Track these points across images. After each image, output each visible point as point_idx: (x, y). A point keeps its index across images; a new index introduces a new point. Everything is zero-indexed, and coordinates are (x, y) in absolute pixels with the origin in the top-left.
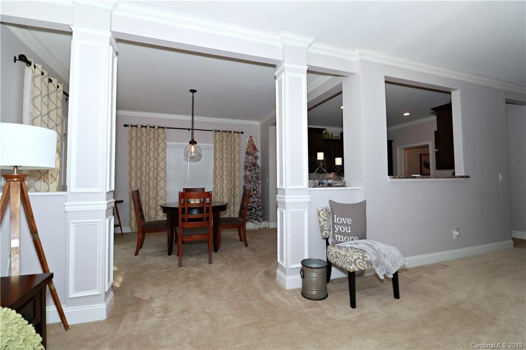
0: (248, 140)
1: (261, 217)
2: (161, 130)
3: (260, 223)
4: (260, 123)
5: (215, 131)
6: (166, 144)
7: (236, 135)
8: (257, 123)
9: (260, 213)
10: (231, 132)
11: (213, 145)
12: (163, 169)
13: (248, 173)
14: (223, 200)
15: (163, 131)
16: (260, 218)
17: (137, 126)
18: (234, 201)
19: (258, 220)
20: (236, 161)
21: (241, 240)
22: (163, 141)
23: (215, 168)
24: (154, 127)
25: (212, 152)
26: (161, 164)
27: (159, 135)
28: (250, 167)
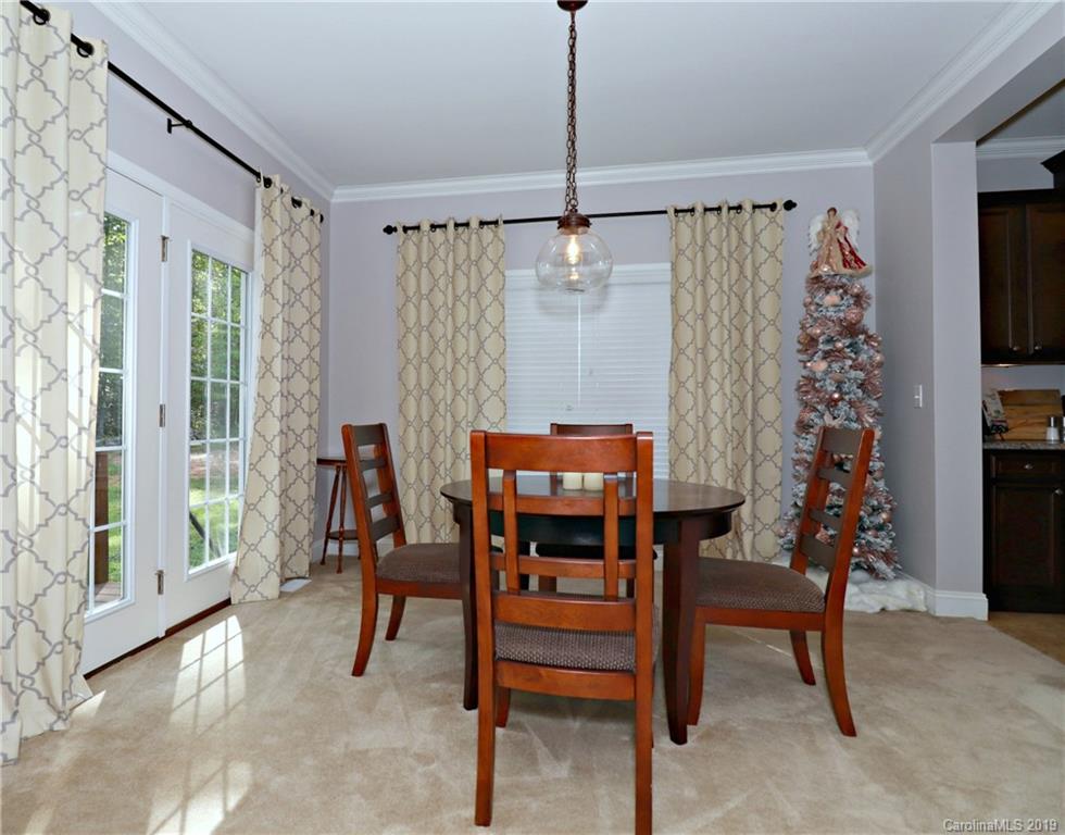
0: (817, 227)
1: (887, 557)
2: (487, 231)
3: (882, 586)
4: (871, 156)
5: (677, 211)
6: (504, 276)
7: (763, 217)
8: (860, 159)
9: (883, 542)
10: (739, 208)
11: (668, 266)
12: (496, 361)
13: (823, 365)
14: (709, 474)
15: (496, 235)
16: (881, 565)
17: (417, 228)
18: (755, 482)
19: (871, 570)
20: (764, 323)
21: (808, 679)
22: (496, 266)
23: (678, 351)
24: (467, 225)
25: (665, 293)
26: (490, 346)
27: (483, 251)
28: (830, 340)
